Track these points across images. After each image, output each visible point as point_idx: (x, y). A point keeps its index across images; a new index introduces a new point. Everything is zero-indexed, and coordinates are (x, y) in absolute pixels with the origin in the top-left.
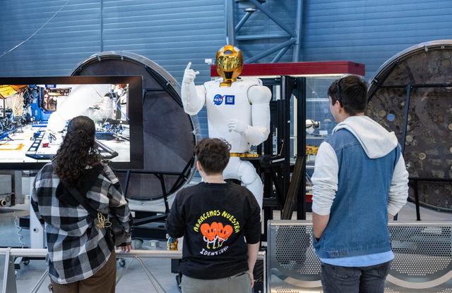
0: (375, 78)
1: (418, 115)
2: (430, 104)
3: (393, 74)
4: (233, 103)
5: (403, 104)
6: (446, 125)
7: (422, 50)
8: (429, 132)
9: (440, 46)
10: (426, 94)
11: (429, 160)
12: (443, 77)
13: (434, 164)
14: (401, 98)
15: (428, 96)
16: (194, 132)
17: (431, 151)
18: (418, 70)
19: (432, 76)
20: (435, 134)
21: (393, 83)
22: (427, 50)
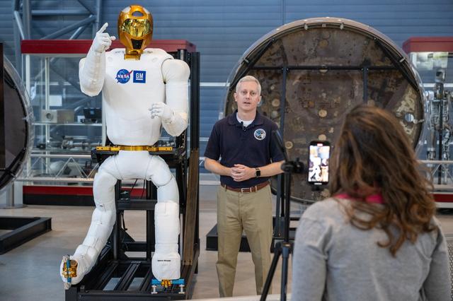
0: (246, 58)
1: (288, 100)
2: (302, 88)
3: (266, 54)
4: (144, 81)
5: (272, 88)
6: (316, 111)
7: (301, 28)
8: (298, 119)
9: (320, 24)
10: (298, 77)
11: (296, 149)
12: (318, 59)
13: (301, 153)
14: (271, 82)
15: (300, 79)
16: (27, 119)
17: (298, 140)
18: (293, 50)
19: (307, 57)
20: (304, 121)
21: (264, 64)
22: (306, 27)
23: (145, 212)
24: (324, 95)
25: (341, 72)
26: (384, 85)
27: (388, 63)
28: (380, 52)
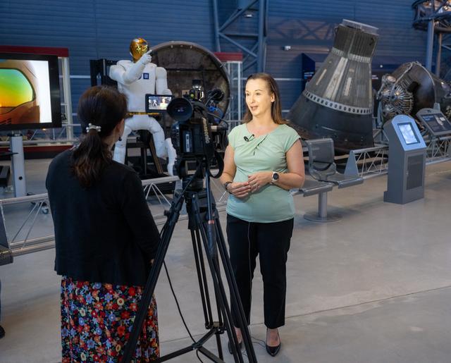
4: (148, 78)
7: (169, 47)
12: (176, 64)
22: (172, 47)
23: (140, 149)
24: (178, 85)
25: (188, 72)
26: (210, 79)
27: (213, 67)
28: (209, 61)
